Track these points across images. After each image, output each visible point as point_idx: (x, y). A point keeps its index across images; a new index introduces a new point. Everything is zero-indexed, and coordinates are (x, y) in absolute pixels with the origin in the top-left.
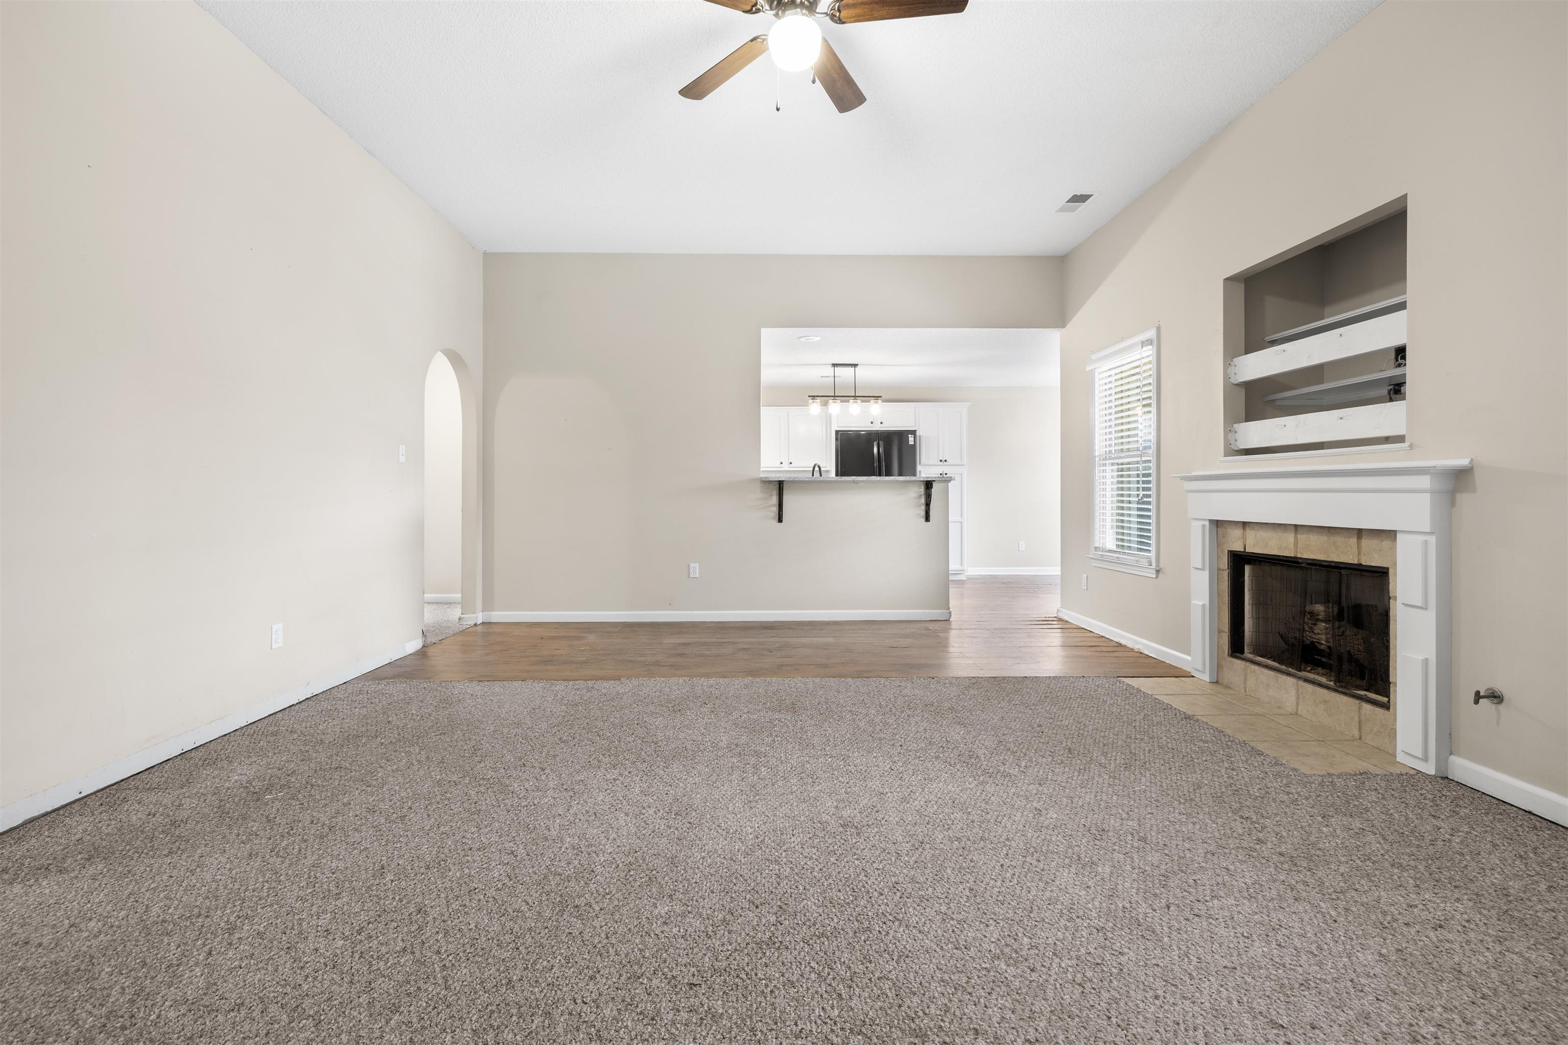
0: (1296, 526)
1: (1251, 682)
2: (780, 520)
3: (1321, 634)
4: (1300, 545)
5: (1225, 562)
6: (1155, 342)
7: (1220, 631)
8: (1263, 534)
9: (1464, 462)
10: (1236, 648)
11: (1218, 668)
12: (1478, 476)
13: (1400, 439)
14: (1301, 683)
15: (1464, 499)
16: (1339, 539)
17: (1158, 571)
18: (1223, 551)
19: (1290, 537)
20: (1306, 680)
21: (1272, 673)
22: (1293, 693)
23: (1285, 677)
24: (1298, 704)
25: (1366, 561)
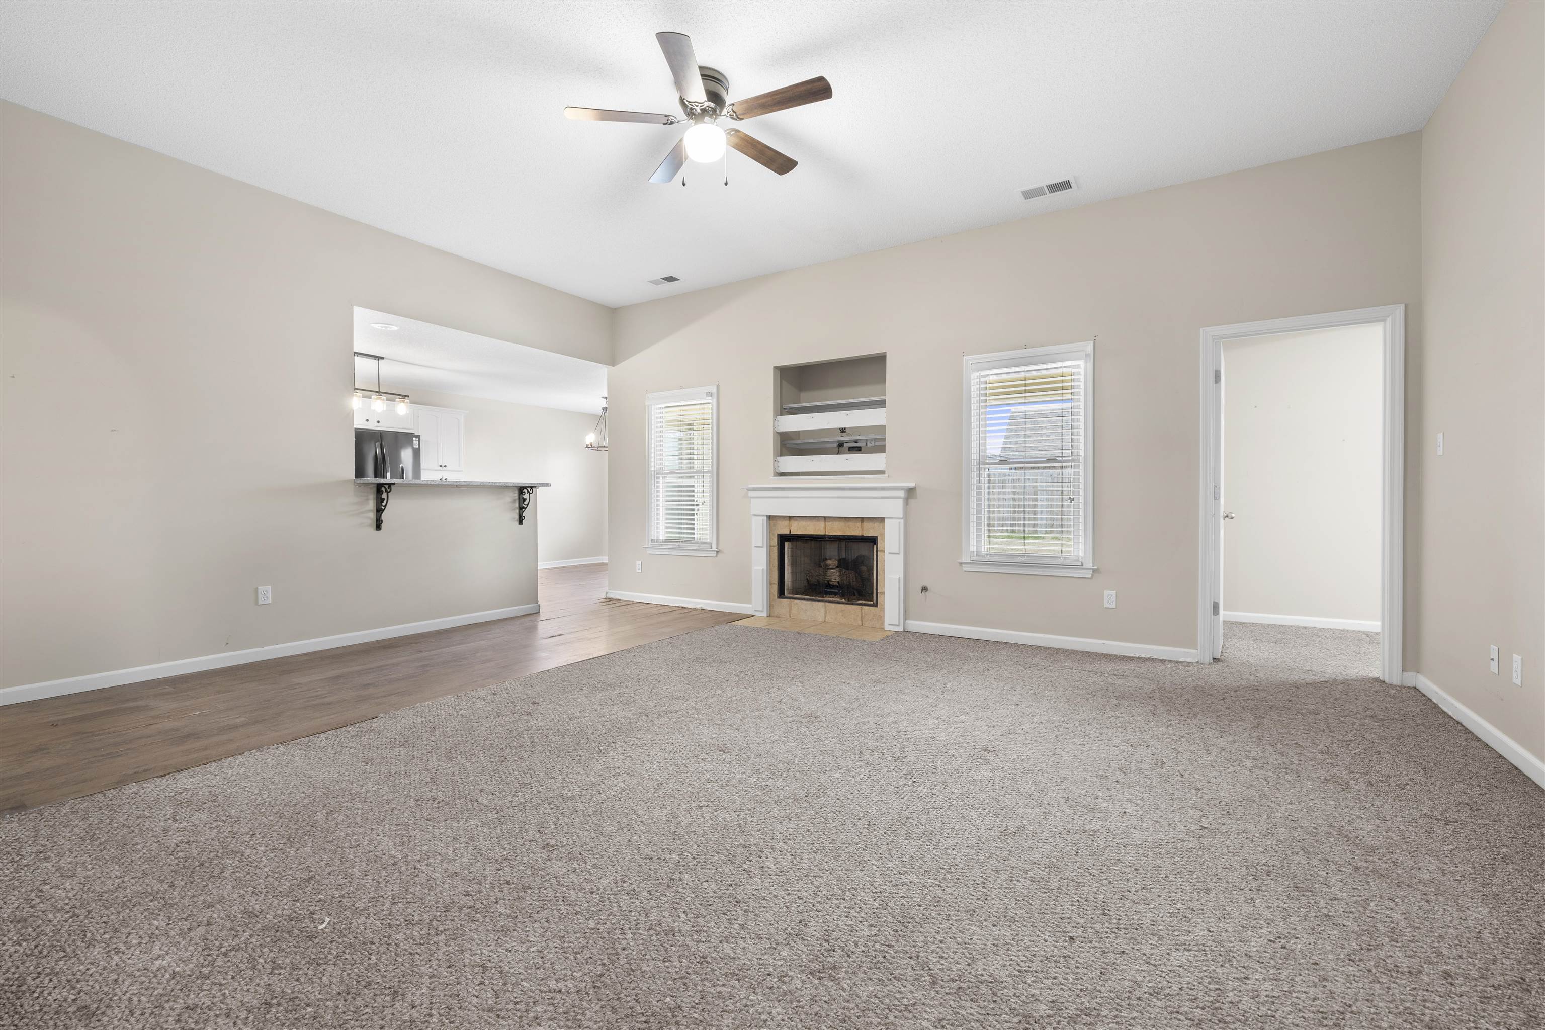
0: (825, 517)
1: (794, 611)
2: (378, 526)
3: (834, 576)
4: (828, 528)
5: (775, 541)
6: (715, 396)
7: (771, 584)
8: (803, 523)
9: (912, 485)
10: (781, 594)
11: (771, 606)
12: (918, 491)
13: (883, 472)
14: (827, 604)
15: (911, 501)
16: (851, 524)
17: (717, 552)
18: (773, 534)
19: (822, 524)
20: (830, 602)
21: (809, 602)
22: (823, 610)
23: (817, 603)
24: (825, 616)
25: (866, 534)
